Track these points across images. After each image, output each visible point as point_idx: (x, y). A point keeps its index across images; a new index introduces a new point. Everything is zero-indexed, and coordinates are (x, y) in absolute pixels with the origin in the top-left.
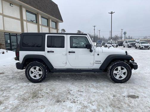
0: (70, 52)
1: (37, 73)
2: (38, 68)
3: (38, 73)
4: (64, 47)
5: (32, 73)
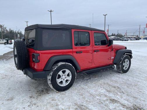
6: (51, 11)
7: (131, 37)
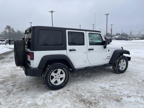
0: (89, 50)
1: (59, 76)
2: (53, 74)
3: (58, 74)
4: (84, 44)
5: (56, 82)
6: (52, 12)
7: (136, 37)
